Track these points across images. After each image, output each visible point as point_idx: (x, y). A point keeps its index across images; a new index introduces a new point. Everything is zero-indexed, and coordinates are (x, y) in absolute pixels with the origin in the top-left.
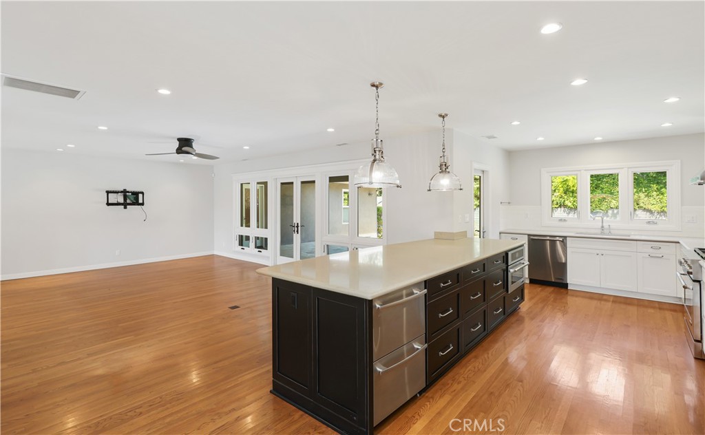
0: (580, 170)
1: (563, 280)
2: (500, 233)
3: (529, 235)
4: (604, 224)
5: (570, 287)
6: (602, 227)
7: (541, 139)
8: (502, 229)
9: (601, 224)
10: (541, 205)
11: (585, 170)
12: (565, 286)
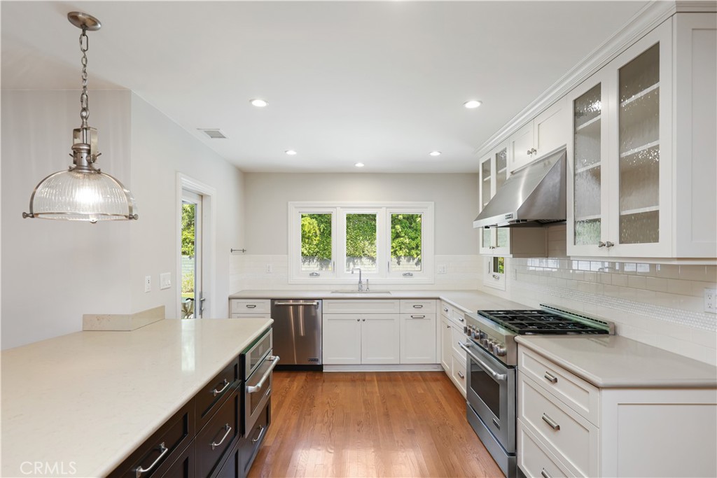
0: (335, 207)
1: (317, 360)
2: (229, 299)
3: (273, 300)
4: (362, 278)
5: (325, 370)
6: (360, 282)
7: (291, 153)
8: (232, 293)
9: (359, 278)
10: (287, 254)
11: (342, 207)
12: (319, 368)
